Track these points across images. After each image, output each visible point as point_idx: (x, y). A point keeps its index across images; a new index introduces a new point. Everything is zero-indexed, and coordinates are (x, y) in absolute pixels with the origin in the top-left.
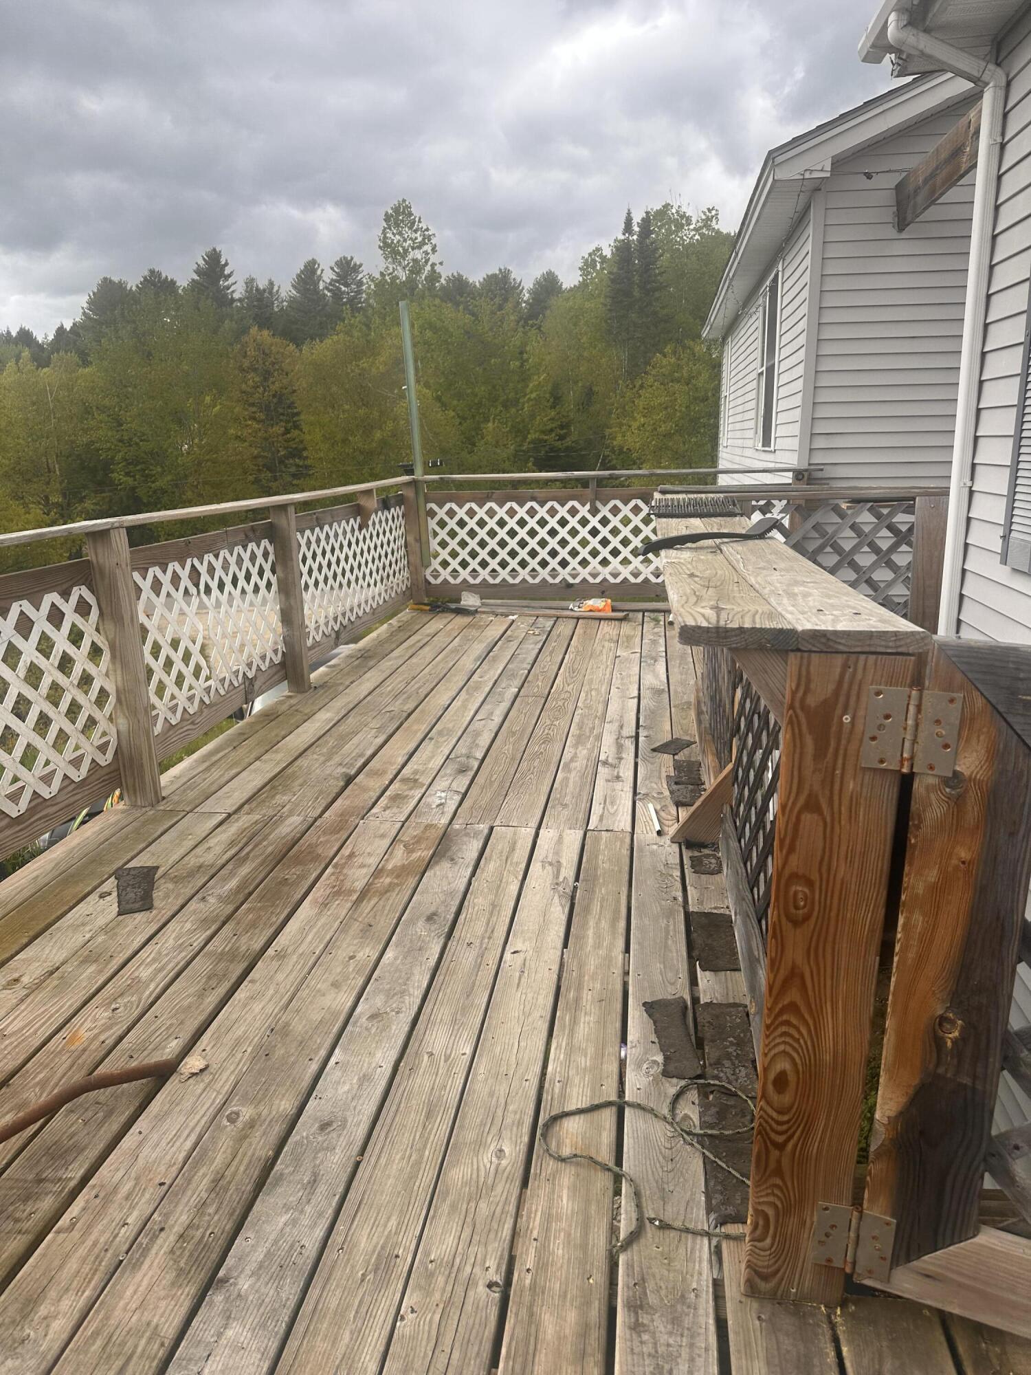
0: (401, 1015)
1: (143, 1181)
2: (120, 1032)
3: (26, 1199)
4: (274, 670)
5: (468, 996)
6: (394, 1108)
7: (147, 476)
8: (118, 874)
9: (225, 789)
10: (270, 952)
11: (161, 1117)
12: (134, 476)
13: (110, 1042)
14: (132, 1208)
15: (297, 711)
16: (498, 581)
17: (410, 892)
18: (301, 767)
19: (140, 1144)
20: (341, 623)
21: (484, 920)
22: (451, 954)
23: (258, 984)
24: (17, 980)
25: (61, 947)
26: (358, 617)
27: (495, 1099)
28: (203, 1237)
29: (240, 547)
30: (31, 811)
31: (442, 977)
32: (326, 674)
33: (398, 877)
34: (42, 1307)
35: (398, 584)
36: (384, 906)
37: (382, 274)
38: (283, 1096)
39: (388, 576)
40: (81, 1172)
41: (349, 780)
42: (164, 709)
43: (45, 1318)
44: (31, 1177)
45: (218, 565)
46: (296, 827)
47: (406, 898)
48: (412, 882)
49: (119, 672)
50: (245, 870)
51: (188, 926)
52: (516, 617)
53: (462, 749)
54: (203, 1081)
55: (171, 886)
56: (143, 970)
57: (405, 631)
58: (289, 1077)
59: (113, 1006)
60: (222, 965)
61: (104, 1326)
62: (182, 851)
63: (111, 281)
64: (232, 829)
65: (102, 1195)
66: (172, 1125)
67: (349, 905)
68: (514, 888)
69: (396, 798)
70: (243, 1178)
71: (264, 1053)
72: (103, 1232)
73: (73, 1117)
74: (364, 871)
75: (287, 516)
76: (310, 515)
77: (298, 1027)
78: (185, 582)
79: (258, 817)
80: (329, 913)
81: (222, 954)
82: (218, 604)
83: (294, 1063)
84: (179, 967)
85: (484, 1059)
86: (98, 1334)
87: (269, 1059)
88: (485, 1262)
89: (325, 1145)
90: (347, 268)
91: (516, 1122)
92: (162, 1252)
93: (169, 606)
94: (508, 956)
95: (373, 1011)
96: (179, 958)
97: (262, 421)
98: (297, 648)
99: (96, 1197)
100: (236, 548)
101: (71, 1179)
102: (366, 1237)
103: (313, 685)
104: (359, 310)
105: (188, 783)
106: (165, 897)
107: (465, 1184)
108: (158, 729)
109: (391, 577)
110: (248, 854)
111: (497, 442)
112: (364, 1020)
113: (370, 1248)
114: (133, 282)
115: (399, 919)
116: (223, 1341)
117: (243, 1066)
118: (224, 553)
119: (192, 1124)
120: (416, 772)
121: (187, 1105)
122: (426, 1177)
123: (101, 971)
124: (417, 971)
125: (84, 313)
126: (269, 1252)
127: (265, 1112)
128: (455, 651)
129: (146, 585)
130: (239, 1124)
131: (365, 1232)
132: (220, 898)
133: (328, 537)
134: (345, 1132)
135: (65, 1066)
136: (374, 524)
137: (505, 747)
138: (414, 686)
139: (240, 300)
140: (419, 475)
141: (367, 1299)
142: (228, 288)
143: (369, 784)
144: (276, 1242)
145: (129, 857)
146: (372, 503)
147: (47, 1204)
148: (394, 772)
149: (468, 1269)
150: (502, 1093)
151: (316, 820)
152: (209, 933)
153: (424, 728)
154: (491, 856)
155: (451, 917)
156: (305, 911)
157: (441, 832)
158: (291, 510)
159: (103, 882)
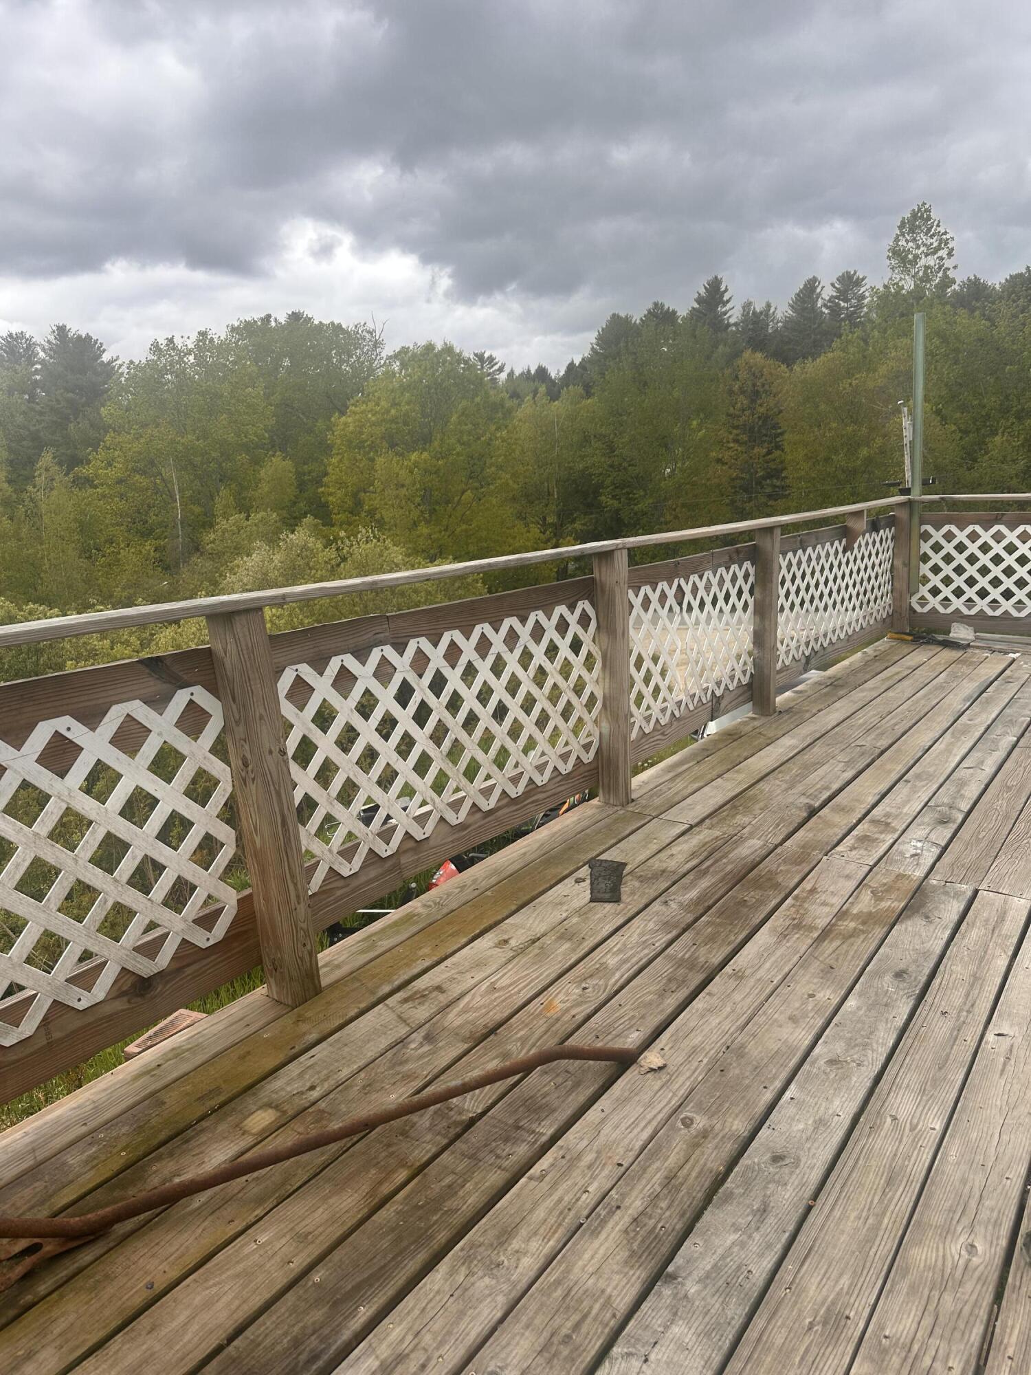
0: (863, 1069)
1: (603, 1156)
2: (588, 1011)
3: (506, 1140)
4: (741, 690)
5: (940, 1069)
6: (851, 1163)
7: (630, 499)
8: (592, 863)
9: (689, 800)
10: (728, 969)
11: (622, 1102)
12: (619, 499)
13: (580, 1018)
14: (593, 1178)
15: (760, 733)
16: (998, 613)
17: (876, 942)
18: (764, 790)
19: (603, 1121)
20: (813, 648)
21: (962, 991)
22: (921, 1019)
23: (715, 998)
24: (506, 942)
25: (542, 921)
26: (831, 643)
27: (967, 1188)
28: (655, 1227)
29: (723, 569)
30: (526, 794)
31: (910, 1041)
32: (793, 700)
33: (864, 923)
34: (515, 1241)
35: (878, 611)
36: (847, 951)
37: (886, 287)
38: (737, 1116)
39: (869, 601)
40: (551, 1131)
41: (813, 812)
42: (641, 718)
43: (517, 1252)
44: (511, 1122)
45: (701, 585)
46: (756, 851)
47: (872, 948)
48: (879, 932)
49: (607, 680)
50: (705, 883)
51: (651, 925)
52: (1018, 655)
53: (943, 797)
54: (660, 1078)
55: (637, 884)
56: (610, 956)
57: (880, 663)
58: (743, 1098)
59: (584, 985)
60: (682, 971)
61: (564, 1278)
62: (648, 853)
63: (618, 316)
64: (694, 841)
65: (568, 1157)
66: (633, 1111)
67: (810, 941)
68: (1002, 963)
69: (864, 839)
70: (695, 1186)
71: (718, 1068)
72: (567, 1192)
73: (547, 1078)
74: (827, 909)
75: (772, 538)
76: (795, 537)
77: (754, 1051)
78: (671, 601)
79: (718, 833)
80: (788, 945)
81: (682, 959)
82: (697, 623)
83: (748, 1087)
84: (641, 963)
85: (957, 1142)
86: (559, 1284)
87: (724, 1076)
88: (947, 1361)
89: (777, 1177)
90: (849, 282)
91: (992, 1220)
92: (617, 1229)
93: (655, 621)
94: (990, 1037)
95: (831, 1056)
96: (642, 954)
97: (745, 443)
98: (766, 671)
99: (563, 1157)
100: (719, 570)
101: (542, 1134)
102: (816, 1284)
103: (778, 709)
104: (856, 325)
105: (655, 791)
106: (631, 893)
107: (928, 1268)
108: (634, 735)
109: (872, 603)
110: (709, 867)
111: (1005, 457)
112: (822, 1063)
113: (820, 1299)
114: (637, 316)
115: (864, 969)
116: (669, 1335)
117: (699, 1074)
118: (708, 574)
119: (649, 1117)
120: (888, 815)
121: (645, 1097)
122: (885, 1246)
123: (574, 950)
124: (881, 1026)
125: (592, 349)
126: (715, 1265)
127: (718, 1127)
128: (941, 687)
129: (637, 602)
130: (693, 1131)
131: (815, 1280)
132: (681, 904)
133: (810, 559)
134: (798, 1171)
135: (543, 1029)
136: (860, 546)
137: (997, 801)
138: (890, 721)
139: (736, 324)
140: (916, 495)
141: (814, 1350)
142: (725, 313)
143: (834, 820)
144: (723, 1257)
145: (601, 850)
146: (862, 524)
147: (522, 1151)
148: (863, 811)
149: (927, 1361)
150: (977, 1183)
151: (776, 847)
152: (670, 936)
153: (900, 768)
154: (974, 923)
155: (923, 979)
156: (763, 936)
157: (915, 885)
158: (778, 532)
159: (578, 868)
